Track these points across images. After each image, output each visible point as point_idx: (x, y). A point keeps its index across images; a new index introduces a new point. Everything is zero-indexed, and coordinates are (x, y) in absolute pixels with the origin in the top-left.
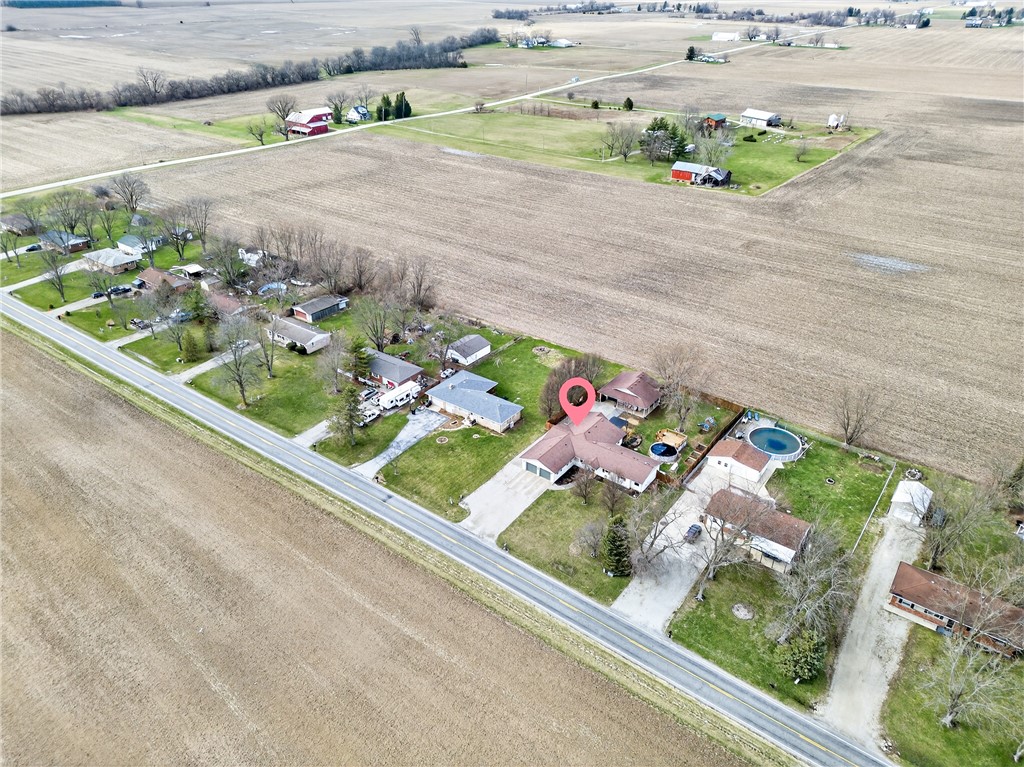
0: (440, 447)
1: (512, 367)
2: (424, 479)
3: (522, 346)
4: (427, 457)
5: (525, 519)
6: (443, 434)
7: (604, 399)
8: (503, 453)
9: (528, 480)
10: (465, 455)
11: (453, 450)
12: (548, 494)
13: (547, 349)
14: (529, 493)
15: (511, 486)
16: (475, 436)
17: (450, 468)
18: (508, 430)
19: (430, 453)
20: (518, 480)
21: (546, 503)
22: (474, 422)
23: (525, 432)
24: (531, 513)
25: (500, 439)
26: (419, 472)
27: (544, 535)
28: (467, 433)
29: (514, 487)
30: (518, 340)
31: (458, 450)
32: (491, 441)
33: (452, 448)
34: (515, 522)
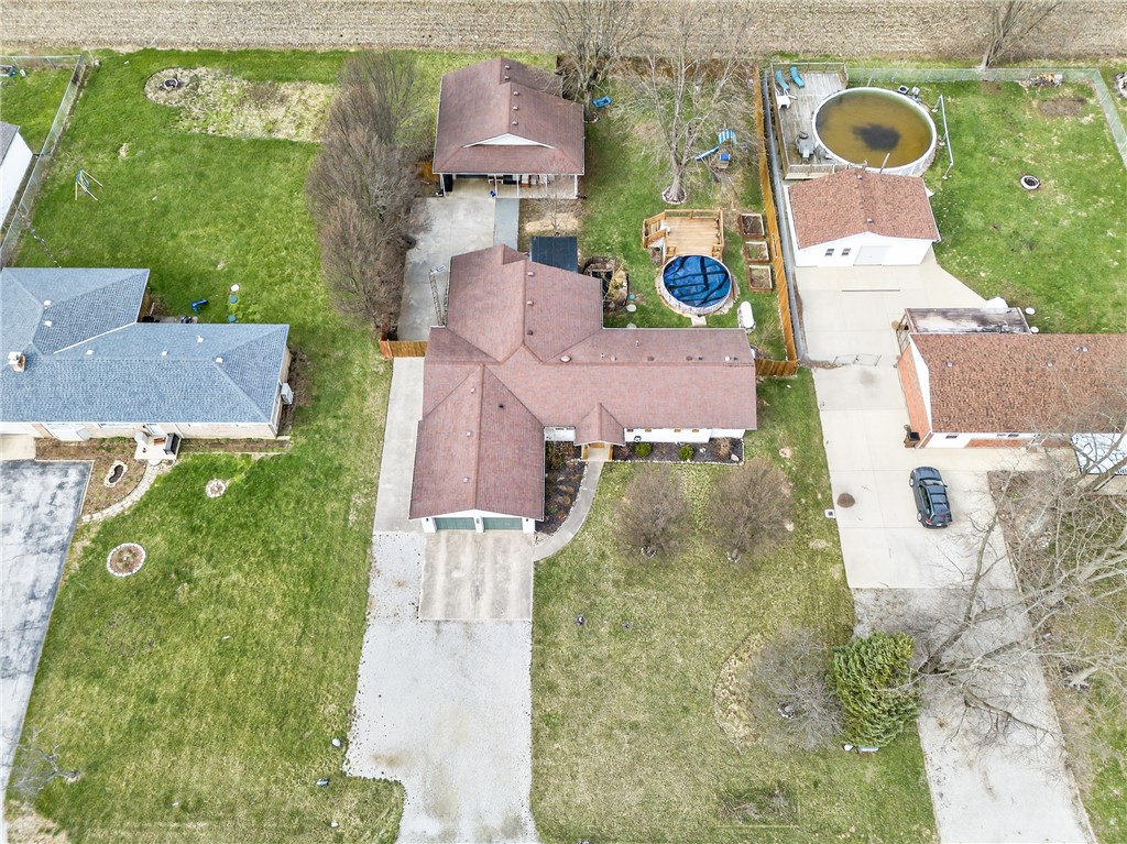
0: (138, 590)
1: (136, 181)
2: (175, 744)
3: (109, 90)
4: (123, 657)
5: (553, 705)
6: (110, 534)
7: (450, 184)
8: (333, 505)
9: (466, 559)
10: (235, 576)
11: (184, 577)
12: (547, 580)
13: (185, 76)
14: (499, 608)
15: (438, 611)
16: (215, 488)
17: (224, 650)
18: (289, 416)
19: (122, 630)
20: (440, 581)
21: (564, 611)
22: (177, 443)
23: (338, 399)
24: (553, 669)
25: (291, 464)
26: (141, 727)
27: (635, 726)
28: (180, 489)
29: (451, 608)
30: (89, 80)
31: (202, 570)
32: (272, 485)
33: (173, 572)
34: (536, 732)
